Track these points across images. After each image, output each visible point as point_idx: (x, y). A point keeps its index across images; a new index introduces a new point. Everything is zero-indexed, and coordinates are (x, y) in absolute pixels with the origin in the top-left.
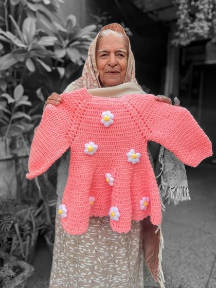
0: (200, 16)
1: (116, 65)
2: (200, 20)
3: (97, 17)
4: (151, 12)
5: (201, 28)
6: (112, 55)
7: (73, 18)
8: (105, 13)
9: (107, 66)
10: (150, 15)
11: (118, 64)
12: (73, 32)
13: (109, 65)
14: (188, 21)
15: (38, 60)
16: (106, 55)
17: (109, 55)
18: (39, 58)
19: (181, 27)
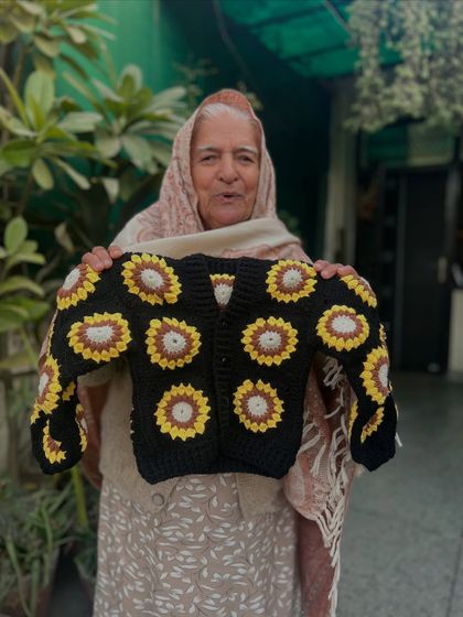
0: (405, 71)
1: (236, 180)
2: (405, 80)
3: (185, 70)
4: (297, 59)
5: (407, 96)
6: (228, 158)
7: (134, 71)
8: (202, 62)
9: (216, 181)
10: (296, 67)
11: (241, 178)
12: (135, 102)
13: (221, 179)
14: (379, 81)
15: (61, 164)
16: (214, 157)
17: (220, 157)
18: (62, 159)
19: (365, 93)
